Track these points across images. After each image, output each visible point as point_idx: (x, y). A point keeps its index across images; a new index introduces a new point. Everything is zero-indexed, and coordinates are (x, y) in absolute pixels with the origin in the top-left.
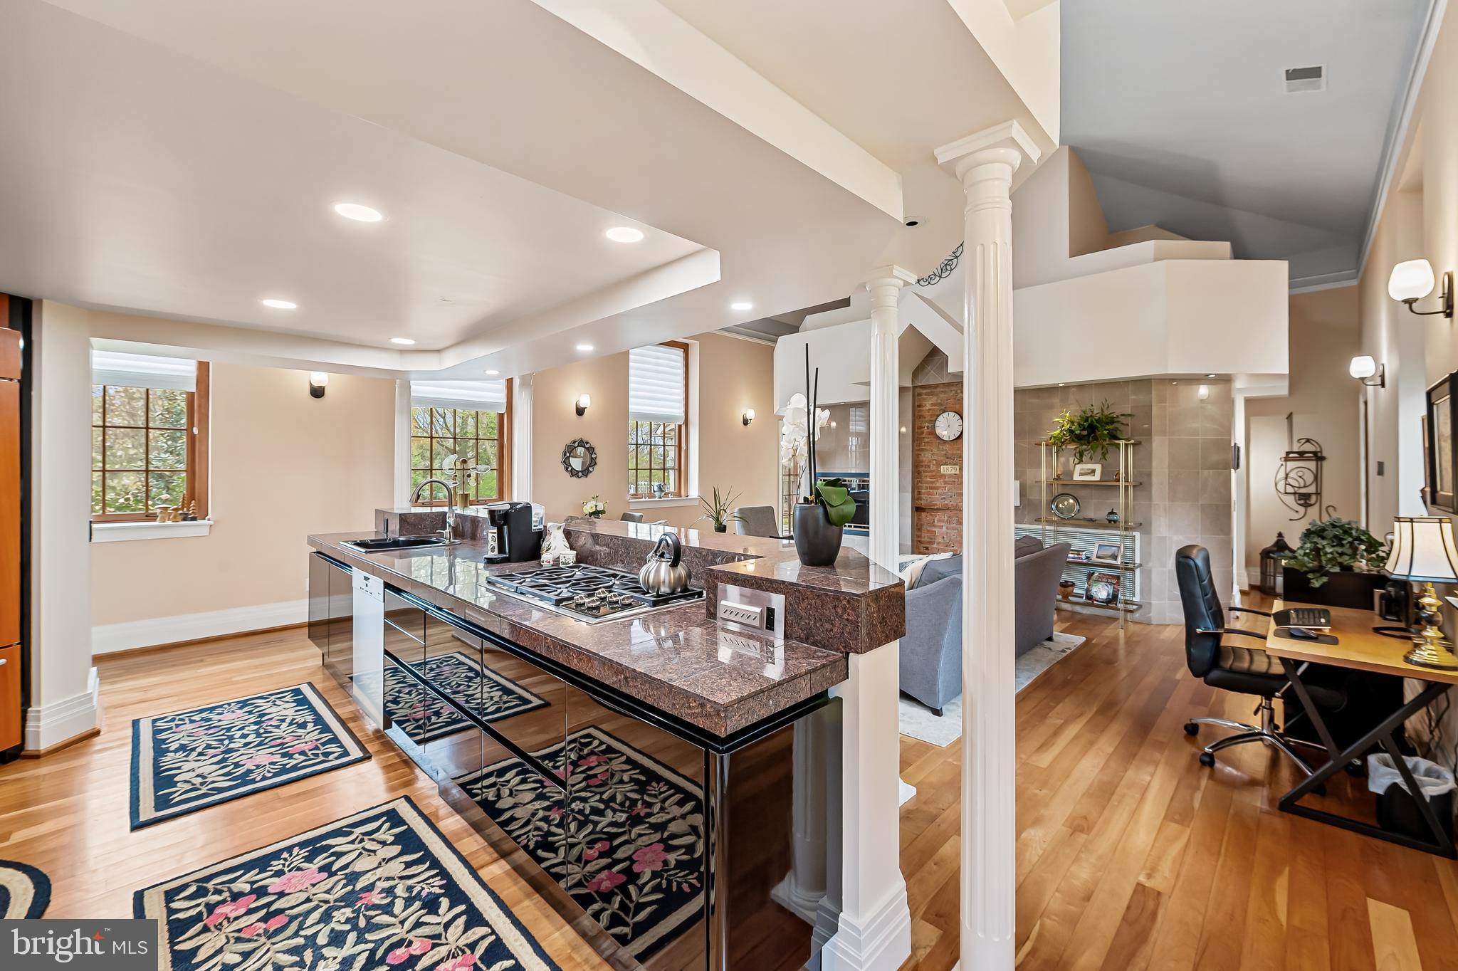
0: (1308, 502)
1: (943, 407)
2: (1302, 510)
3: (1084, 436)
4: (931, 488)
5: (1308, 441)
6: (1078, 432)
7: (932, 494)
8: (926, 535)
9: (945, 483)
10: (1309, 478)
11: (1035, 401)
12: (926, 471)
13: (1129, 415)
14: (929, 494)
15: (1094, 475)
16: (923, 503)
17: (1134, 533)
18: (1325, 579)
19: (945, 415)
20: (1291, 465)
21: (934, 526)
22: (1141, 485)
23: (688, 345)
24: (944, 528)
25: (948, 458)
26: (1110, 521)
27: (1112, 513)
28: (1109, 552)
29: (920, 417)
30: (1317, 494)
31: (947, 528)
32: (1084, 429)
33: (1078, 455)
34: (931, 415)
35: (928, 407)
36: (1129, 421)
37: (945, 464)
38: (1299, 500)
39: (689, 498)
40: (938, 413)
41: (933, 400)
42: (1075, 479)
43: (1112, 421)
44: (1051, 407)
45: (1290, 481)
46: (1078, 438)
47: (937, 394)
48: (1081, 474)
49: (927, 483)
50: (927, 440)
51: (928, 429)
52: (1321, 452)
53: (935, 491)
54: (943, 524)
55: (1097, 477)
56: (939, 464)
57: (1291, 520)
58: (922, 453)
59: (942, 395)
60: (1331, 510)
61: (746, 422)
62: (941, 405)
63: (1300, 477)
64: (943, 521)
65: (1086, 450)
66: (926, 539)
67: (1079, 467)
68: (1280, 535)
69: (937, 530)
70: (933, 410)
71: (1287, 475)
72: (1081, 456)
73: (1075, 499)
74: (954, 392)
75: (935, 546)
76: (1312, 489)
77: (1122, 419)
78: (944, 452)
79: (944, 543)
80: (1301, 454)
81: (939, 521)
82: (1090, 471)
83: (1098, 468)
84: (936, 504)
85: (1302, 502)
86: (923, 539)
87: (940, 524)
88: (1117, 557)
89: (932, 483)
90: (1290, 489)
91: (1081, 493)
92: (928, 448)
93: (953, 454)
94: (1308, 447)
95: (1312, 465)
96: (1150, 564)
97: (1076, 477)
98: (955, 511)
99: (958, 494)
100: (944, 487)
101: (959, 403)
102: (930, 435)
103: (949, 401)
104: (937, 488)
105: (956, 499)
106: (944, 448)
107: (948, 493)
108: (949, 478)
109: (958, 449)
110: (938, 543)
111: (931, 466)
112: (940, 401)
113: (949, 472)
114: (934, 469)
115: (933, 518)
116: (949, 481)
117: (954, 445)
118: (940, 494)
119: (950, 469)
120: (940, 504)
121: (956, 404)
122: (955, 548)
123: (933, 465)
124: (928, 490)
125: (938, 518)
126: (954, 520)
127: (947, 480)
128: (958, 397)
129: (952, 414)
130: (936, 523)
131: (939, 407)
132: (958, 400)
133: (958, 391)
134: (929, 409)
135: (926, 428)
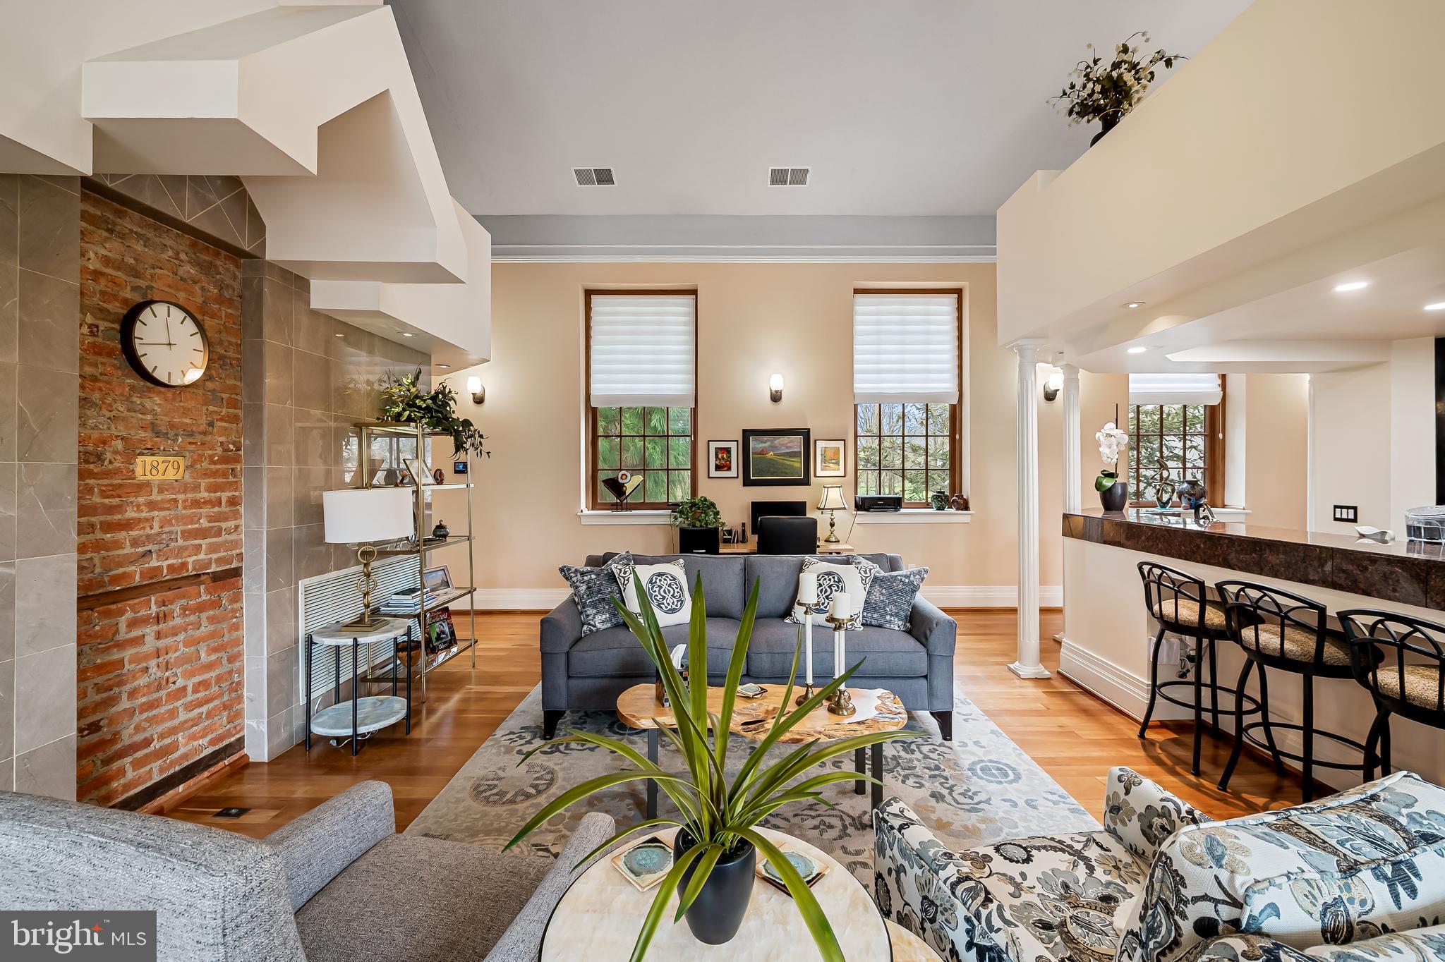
1: (143, 283)
4: (108, 527)
7: (119, 545)
8: (90, 683)
9: (152, 506)
14: (99, 546)
19: (159, 310)
21: (121, 645)
24: (149, 641)
25: (158, 434)
27: (440, 526)
31: (158, 636)
34: (103, 293)
35: (94, 262)
37: (152, 451)
40: (129, 295)
41: (113, 249)
49: (93, 510)
53: (122, 535)
56: (131, 451)
59: (139, 247)
62: (136, 273)
64: (145, 621)
66: (93, 698)
69: (127, 654)
70: (113, 281)
75: (125, 704)
78: (149, 417)
79: (148, 686)
81: (132, 624)
84: (124, 576)
87: (135, 633)
89: (111, 509)
92: (95, 397)
93: (172, 426)
98: (180, 581)
99: (187, 535)
100: (147, 520)
101: (186, 290)
102: (100, 354)
103: (158, 271)
104: (127, 525)
105: (182, 549)
106: (148, 403)
107: (158, 534)
108: (161, 491)
109: (186, 412)
110: (132, 694)
111: (108, 456)
112: (132, 261)
113: (160, 477)
114: (117, 465)
115: (113, 621)
116: (163, 501)
117: (174, 399)
118: (135, 543)
119: (161, 468)
120: (136, 574)
121: (178, 289)
122: (180, 683)
123: (116, 452)
124: (99, 535)
125: (129, 615)
126: (176, 608)
127: (156, 497)
128: (181, 272)
129: (177, 314)
130: (123, 634)
131: (132, 279)
132: (183, 280)
133: (183, 256)
134: (97, 275)
135: (86, 331)
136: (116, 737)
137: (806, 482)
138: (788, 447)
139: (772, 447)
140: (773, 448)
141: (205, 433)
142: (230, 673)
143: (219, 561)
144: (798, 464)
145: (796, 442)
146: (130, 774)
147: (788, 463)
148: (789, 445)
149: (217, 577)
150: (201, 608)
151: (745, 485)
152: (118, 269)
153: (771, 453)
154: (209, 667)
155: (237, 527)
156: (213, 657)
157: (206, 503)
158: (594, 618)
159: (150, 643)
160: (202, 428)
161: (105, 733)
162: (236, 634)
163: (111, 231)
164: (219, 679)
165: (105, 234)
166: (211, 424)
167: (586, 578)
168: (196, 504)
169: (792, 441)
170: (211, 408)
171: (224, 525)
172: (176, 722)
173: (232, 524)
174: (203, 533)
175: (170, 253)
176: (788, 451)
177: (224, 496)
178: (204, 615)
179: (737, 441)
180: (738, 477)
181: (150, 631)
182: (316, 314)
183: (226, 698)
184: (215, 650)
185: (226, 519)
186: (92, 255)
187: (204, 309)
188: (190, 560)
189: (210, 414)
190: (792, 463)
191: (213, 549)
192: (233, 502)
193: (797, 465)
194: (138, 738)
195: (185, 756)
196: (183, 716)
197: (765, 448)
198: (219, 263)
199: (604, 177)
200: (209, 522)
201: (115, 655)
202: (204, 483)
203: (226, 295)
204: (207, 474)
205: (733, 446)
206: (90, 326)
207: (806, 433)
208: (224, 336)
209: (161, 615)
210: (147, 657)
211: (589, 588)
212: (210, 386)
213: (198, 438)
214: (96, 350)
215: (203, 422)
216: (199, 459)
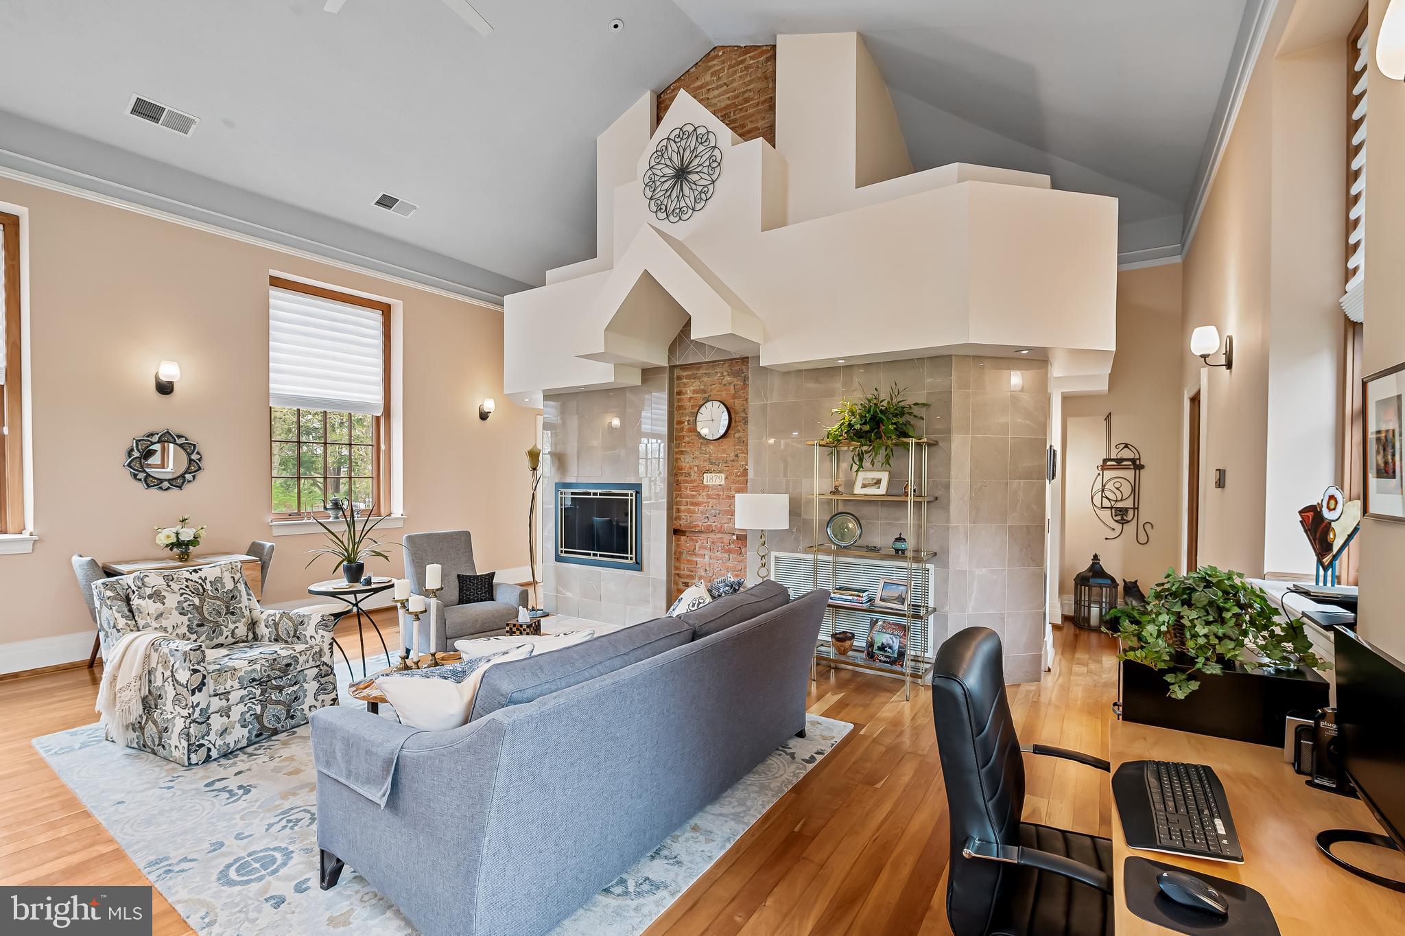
0: (1125, 518)
1: (706, 395)
2: (1118, 527)
3: (867, 432)
4: (693, 504)
5: (1126, 446)
6: (857, 427)
7: (694, 512)
8: (684, 565)
9: (709, 496)
10: (1127, 490)
11: (812, 385)
12: (685, 481)
13: (924, 405)
14: (689, 511)
15: (879, 488)
16: (682, 523)
17: (928, 566)
18: (1194, 685)
19: (709, 405)
20: (1108, 474)
21: (695, 554)
22: (936, 500)
23: (389, 306)
25: (711, 463)
26: (897, 551)
27: (900, 539)
28: (895, 592)
29: (680, 408)
30: (1134, 508)
32: (865, 423)
33: (856, 459)
34: (690, 406)
35: (689, 394)
36: (922, 412)
37: (710, 471)
38: (1116, 516)
39: (393, 516)
40: (699, 403)
41: (696, 385)
42: (855, 492)
43: (901, 412)
44: (831, 394)
45: (1107, 493)
46: (859, 435)
47: (699, 378)
48: (864, 486)
49: (687, 497)
50: (686, 439)
51: (689, 424)
52: (1139, 459)
53: (697, 508)
54: (706, 552)
55: (882, 490)
56: (702, 470)
57: (1106, 539)
58: (682, 457)
59: (705, 379)
60: (1148, 527)
61: (484, 416)
62: (704, 391)
63: (1117, 489)
64: (706, 548)
65: (867, 452)
66: (684, 572)
67: (862, 476)
68: (1096, 557)
69: (699, 560)
70: (695, 399)
71: (1103, 486)
72: (861, 460)
73: (857, 520)
74: (719, 375)
76: (1128, 504)
77: (916, 410)
78: (708, 456)
79: (706, 578)
80: (1119, 461)
81: (701, 547)
82: (875, 481)
83: (884, 477)
84: (697, 526)
85: (1118, 518)
86: (682, 572)
87: (702, 552)
88: (904, 599)
89: (694, 496)
90: (1106, 503)
91: (866, 511)
92: (688, 450)
93: (717, 459)
94: (1127, 454)
95: (1129, 474)
96: (947, 608)
97: (858, 490)
98: (719, 534)
99: (723, 512)
100: (707, 503)
101: (726, 389)
102: (690, 432)
103: (714, 386)
104: (699, 503)
105: (720, 518)
106: (704, 450)
107: (711, 509)
108: (712, 489)
109: (721, 451)
110: (700, 578)
111: (693, 474)
112: (703, 387)
113: (713, 482)
114: (695, 477)
115: (694, 544)
116: (713, 494)
117: (716, 445)
118: (702, 512)
119: (714, 479)
120: (702, 525)
121: (721, 391)
123: (694, 472)
124: (689, 507)
125: (699, 543)
127: (711, 492)
128: (723, 382)
129: (716, 404)
130: (697, 550)
131: (701, 395)
132: (725, 385)
133: (725, 373)
134: (691, 398)
135: (686, 423)
141: (733, 461)
149: (738, 537)
150: (730, 551)
152: (696, 393)
160: (731, 459)
163: (694, 379)
165: (693, 381)
166: (737, 456)
168: (729, 497)
170: (736, 447)
174: (731, 513)
178: (731, 555)
186: (688, 392)
187: (734, 397)
188: (726, 525)
189: (735, 450)
201: (694, 558)
202: (733, 486)
204: (733, 482)
210: (706, 564)
212: (737, 435)
213: (730, 464)
214: (690, 431)
215: (732, 457)
216: (730, 474)
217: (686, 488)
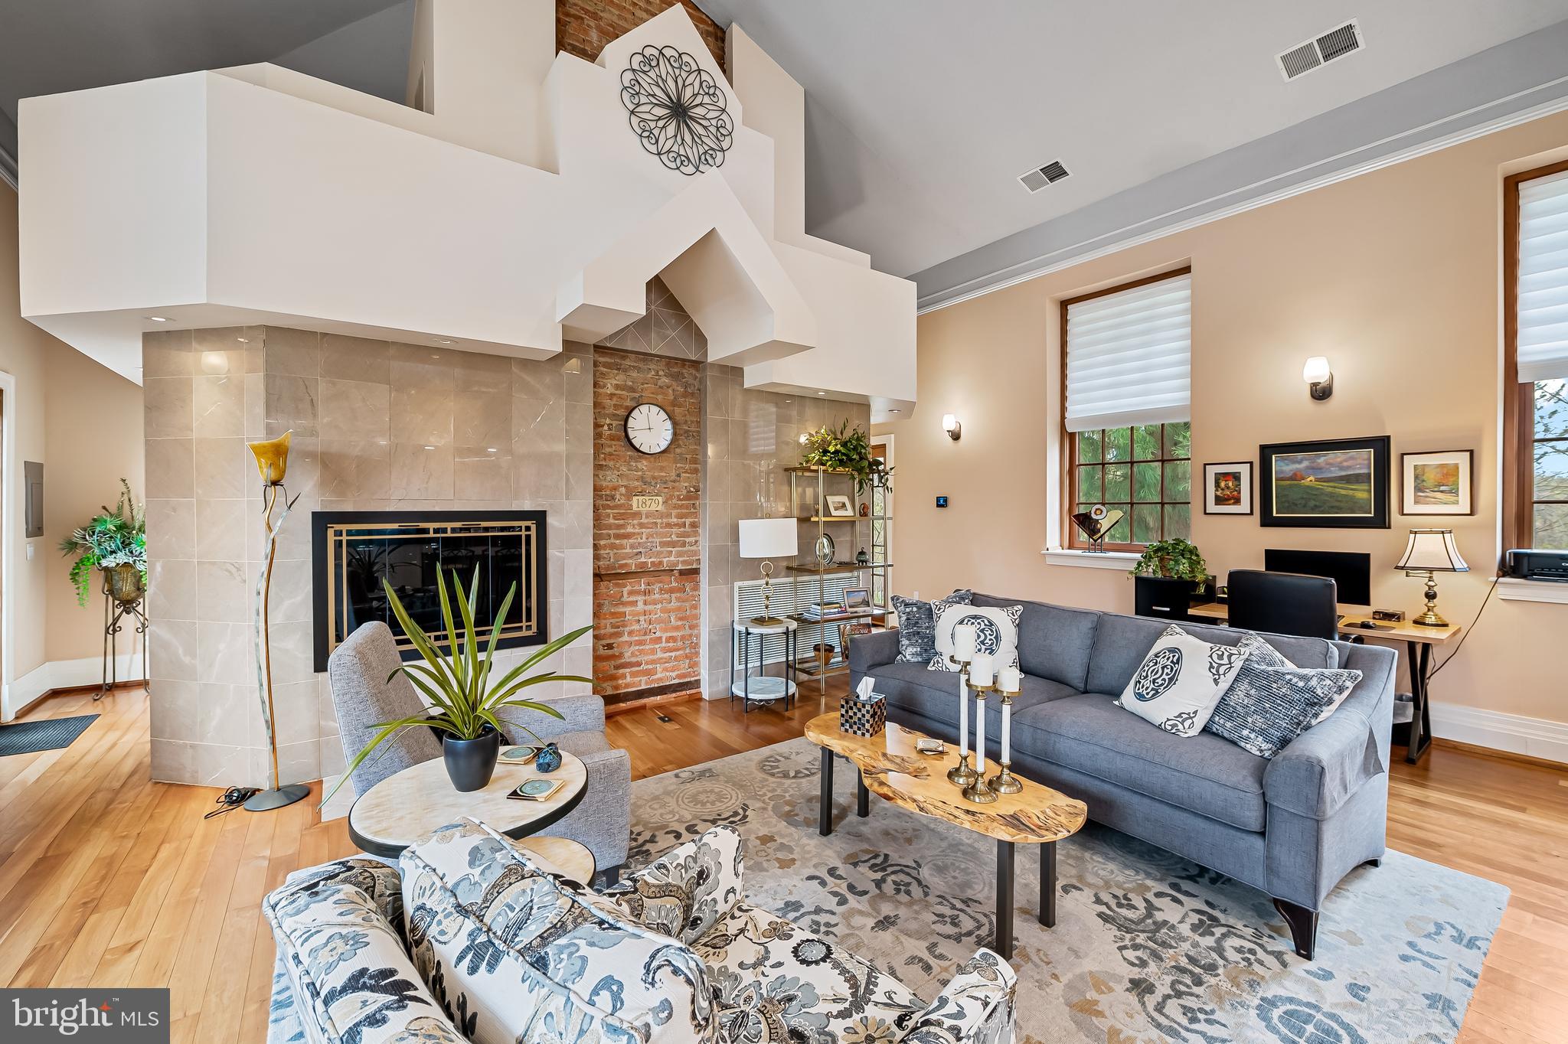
1: (637, 395)
4: (618, 536)
7: (622, 547)
8: (608, 622)
9: (642, 525)
11: (771, 408)
12: (609, 507)
14: (613, 547)
15: (842, 510)
16: (607, 564)
19: (643, 408)
21: (624, 604)
24: (640, 605)
25: (645, 483)
26: (863, 562)
27: (862, 553)
28: (860, 598)
31: (645, 603)
34: (615, 405)
37: (642, 493)
40: (629, 403)
41: (619, 379)
48: (836, 509)
49: (609, 527)
50: (608, 450)
51: (610, 429)
53: (625, 541)
54: (638, 597)
55: (849, 511)
56: (631, 493)
59: (634, 374)
62: (632, 389)
64: (638, 593)
66: (609, 630)
67: (830, 500)
69: (628, 609)
70: (620, 397)
73: (831, 540)
75: (626, 638)
78: (640, 473)
79: (639, 631)
81: (630, 593)
82: (841, 504)
84: (625, 565)
86: (602, 632)
88: (868, 602)
89: (619, 527)
92: (611, 464)
93: (654, 478)
97: (834, 512)
98: (658, 572)
99: (663, 544)
100: (639, 534)
101: (663, 393)
103: (646, 385)
104: (627, 536)
105: (659, 553)
106: (640, 466)
107: (646, 543)
108: (647, 517)
109: (662, 469)
110: (630, 633)
111: (618, 497)
112: (631, 383)
113: (647, 508)
114: (622, 501)
115: (621, 590)
116: (647, 523)
117: (655, 462)
118: (632, 547)
119: (648, 503)
120: (632, 564)
121: (657, 394)
122: (658, 634)
123: (621, 495)
124: (612, 540)
125: (629, 588)
126: (657, 587)
127: (644, 520)
128: (660, 383)
129: (655, 409)
130: (625, 598)
131: (630, 394)
132: (661, 387)
133: (661, 373)
134: (612, 395)
135: (606, 428)
136: (621, 655)
137: (1381, 520)
138: (1342, 468)
139: (1313, 468)
140: (1315, 469)
141: (674, 481)
142: (691, 635)
143: (684, 562)
144: (1365, 494)
145: (1363, 461)
146: (629, 679)
147: (1343, 492)
148: (1345, 464)
149: (682, 573)
150: (671, 591)
151: (1263, 524)
152: (623, 390)
153: (1312, 478)
154: (677, 628)
155: (696, 542)
156: (680, 623)
157: (676, 525)
158: (906, 648)
159: (640, 606)
160: (672, 478)
161: (616, 651)
162: (694, 612)
163: (618, 369)
164: (683, 638)
165: (616, 372)
166: (679, 475)
167: (908, 610)
168: (669, 525)
169: (1352, 458)
170: (678, 465)
171: (687, 540)
172: (655, 657)
173: (692, 539)
174: (673, 544)
175: (653, 373)
176: (1343, 473)
177: (688, 521)
178: (673, 595)
179: (1251, 463)
180: (1252, 513)
181: (640, 599)
182: (749, 391)
183: (688, 651)
184: (681, 619)
185: (689, 536)
186: (609, 385)
187: (674, 404)
188: (665, 560)
189: (677, 469)
190: (1351, 493)
191: (679, 554)
192: (694, 525)
193: (1361, 495)
194: (634, 660)
195: (660, 679)
196: (660, 655)
197: (1300, 470)
198: (684, 371)
199: (1055, 172)
200: (677, 537)
201: (621, 609)
202: (674, 512)
203: (689, 390)
204: (675, 507)
205: (1244, 471)
206: (608, 425)
207: (1381, 445)
208: (688, 418)
209: (647, 591)
210: (638, 614)
211: (908, 619)
212: (678, 451)
213: (670, 485)
214: (612, 438)
215: (673, 474)
216: (671, 497)
217: (608, 516)
